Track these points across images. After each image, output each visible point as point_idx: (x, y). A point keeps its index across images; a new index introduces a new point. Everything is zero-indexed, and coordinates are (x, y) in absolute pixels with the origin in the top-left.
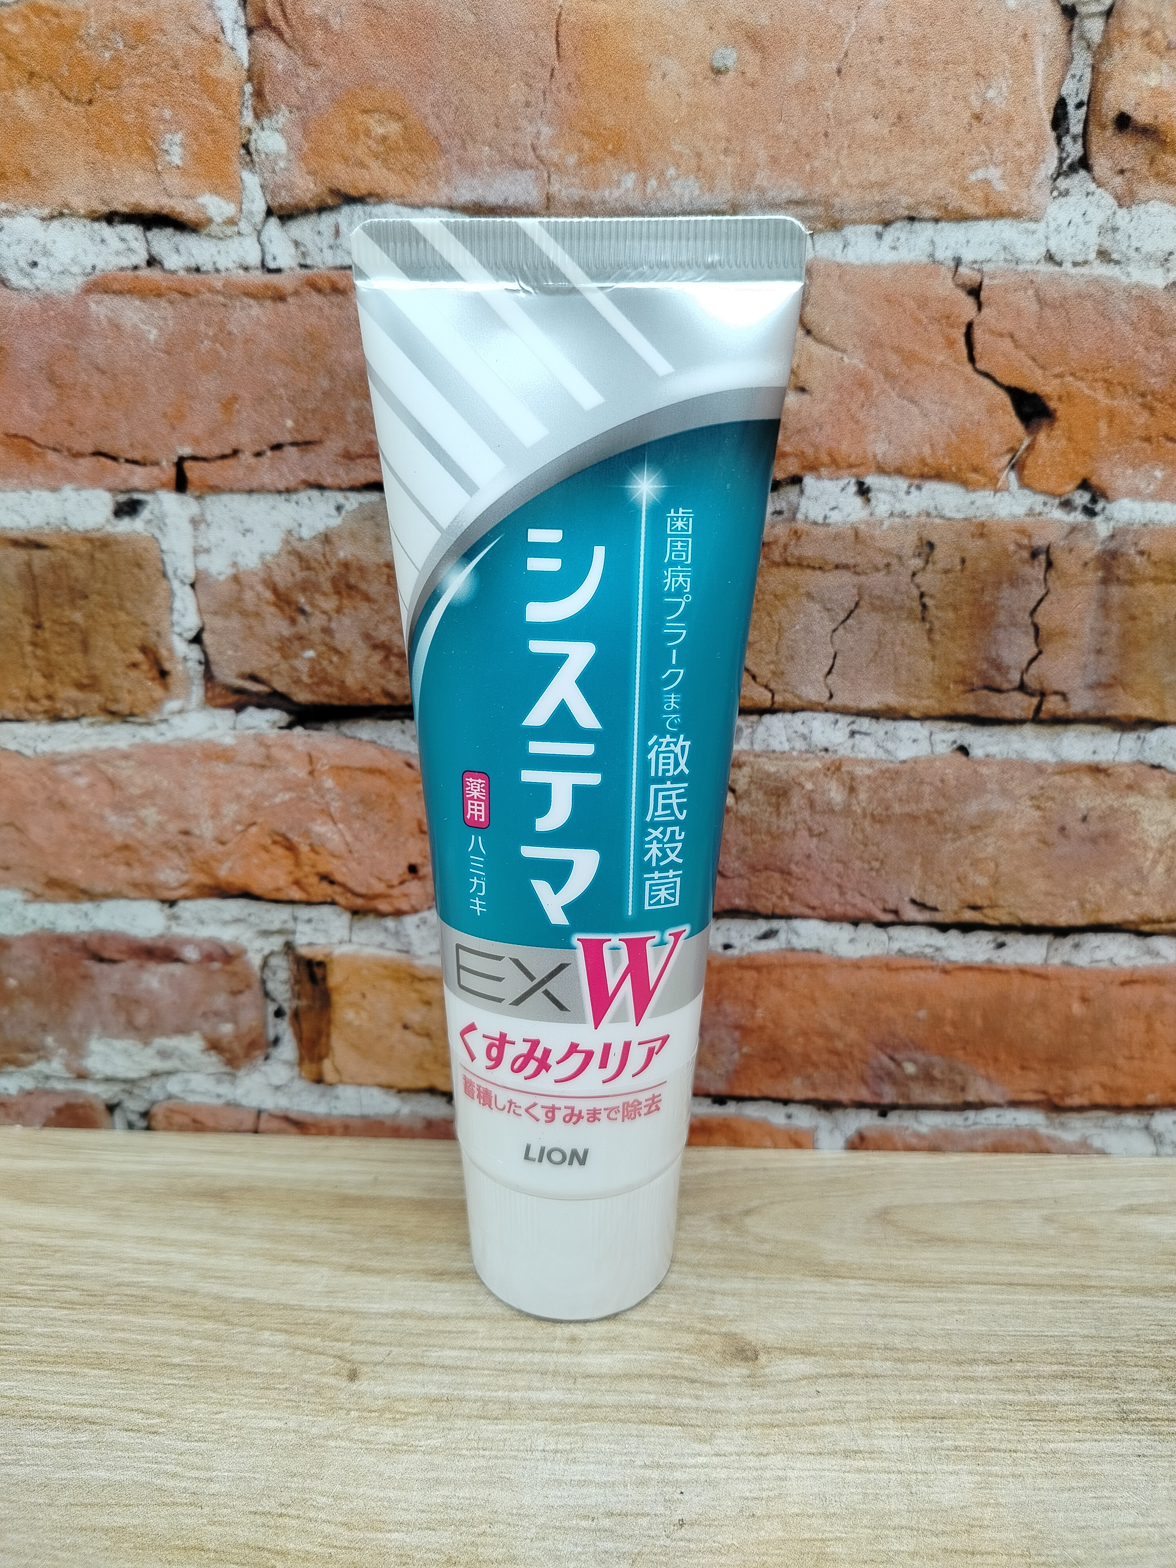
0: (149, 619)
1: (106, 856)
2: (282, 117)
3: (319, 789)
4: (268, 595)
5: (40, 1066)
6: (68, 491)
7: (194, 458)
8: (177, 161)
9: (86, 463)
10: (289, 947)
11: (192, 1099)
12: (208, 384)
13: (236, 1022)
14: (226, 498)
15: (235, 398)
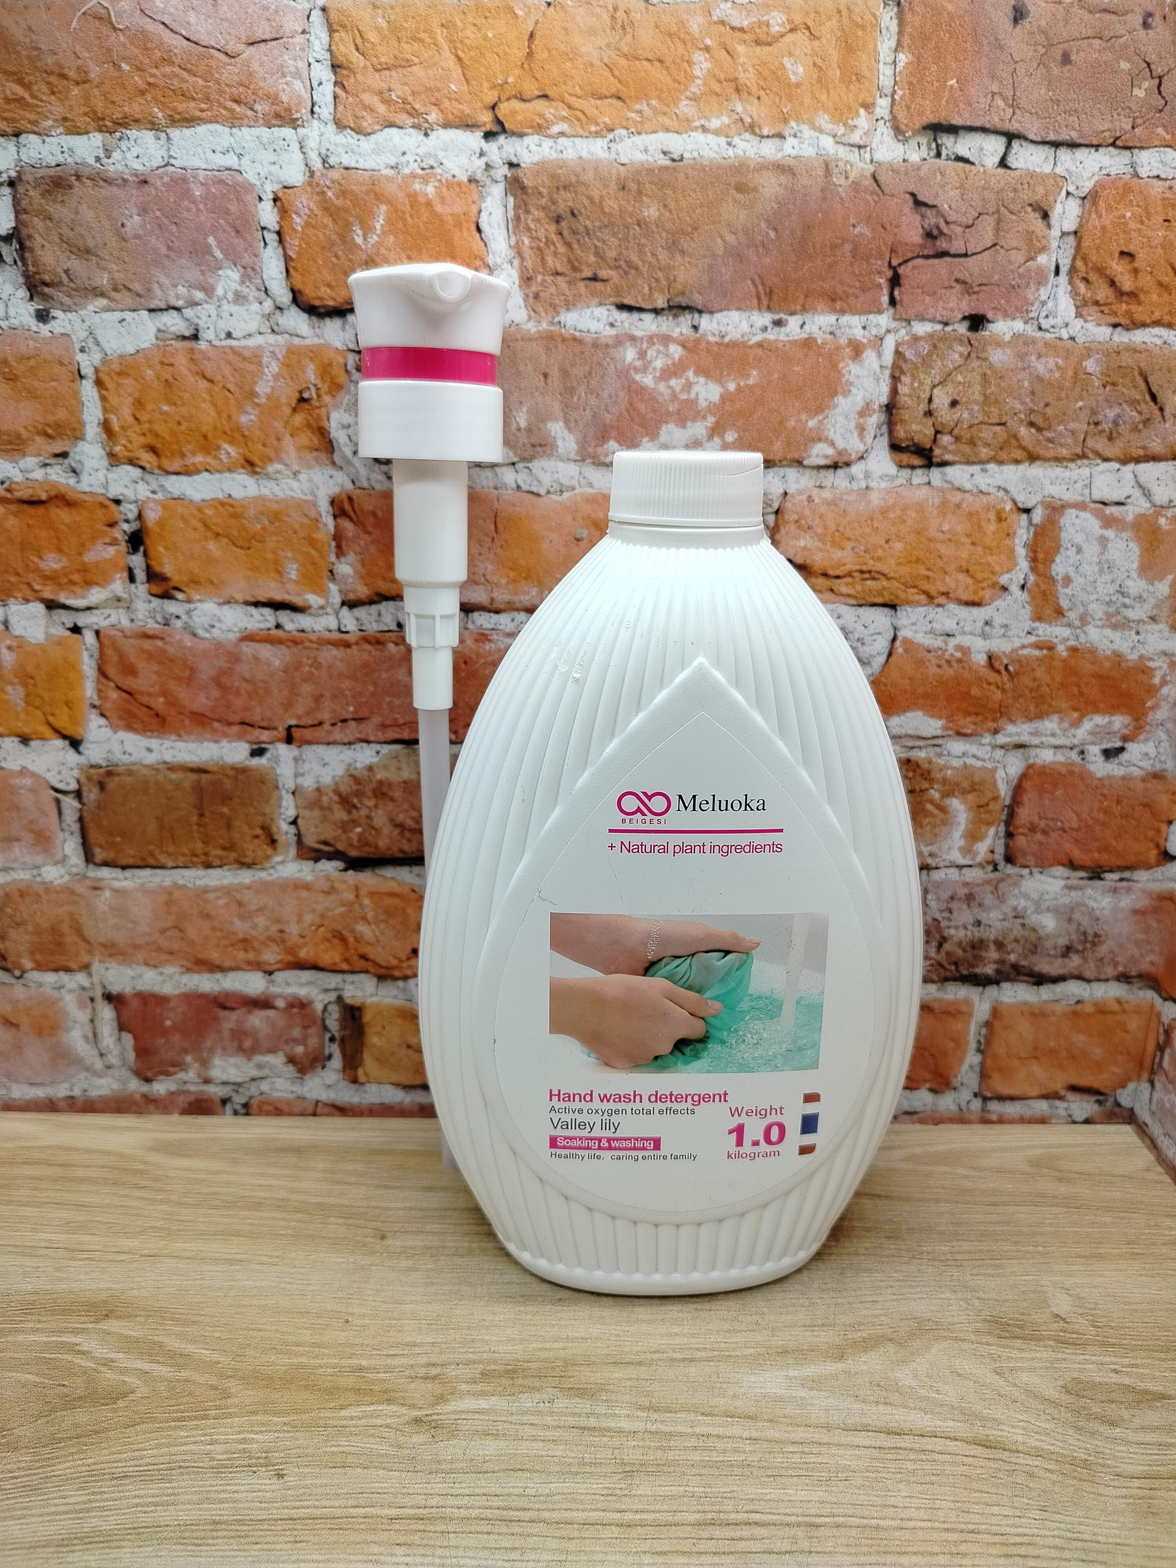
0: (267, 811)
1: (232, 945)
2: (351, 557)
3: (361, 906)
4: (336, 798)
5: (181, 1076)
6: (224, 743)
7: (297, 726)
8: (294, 577)
9: (235, 729)
10: (340, 999)
11: (276, 1094)
12: (307, 689)
13: (305, 1045)
14: (314, 747)
15: (321, 696)
